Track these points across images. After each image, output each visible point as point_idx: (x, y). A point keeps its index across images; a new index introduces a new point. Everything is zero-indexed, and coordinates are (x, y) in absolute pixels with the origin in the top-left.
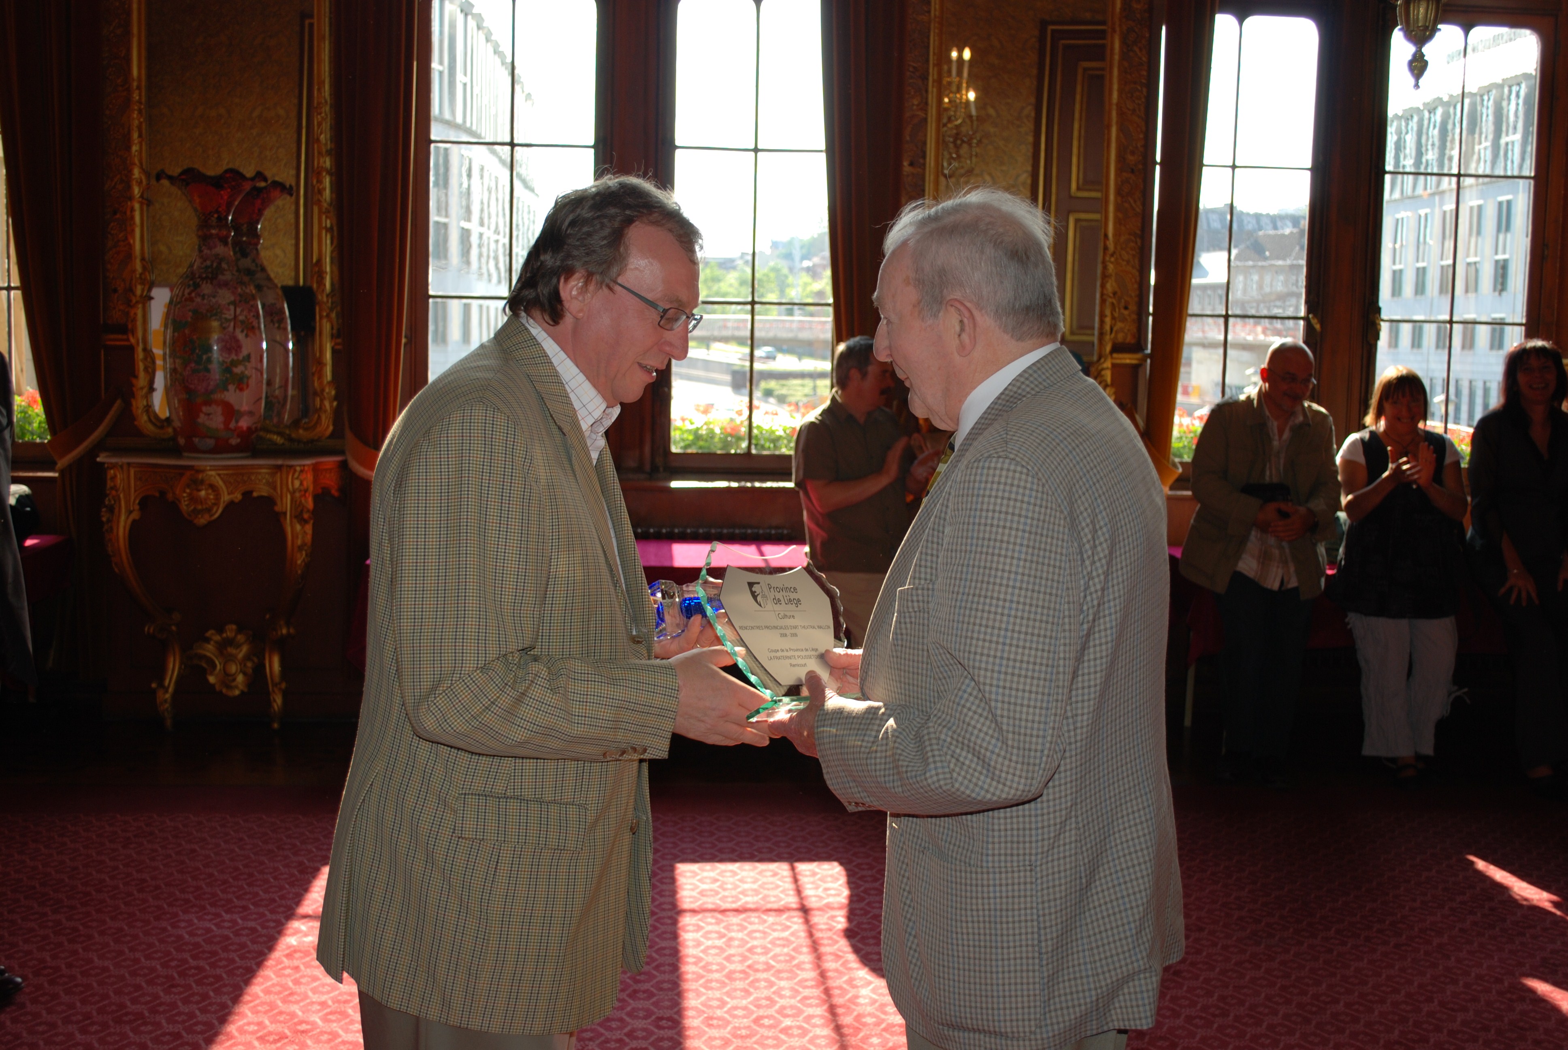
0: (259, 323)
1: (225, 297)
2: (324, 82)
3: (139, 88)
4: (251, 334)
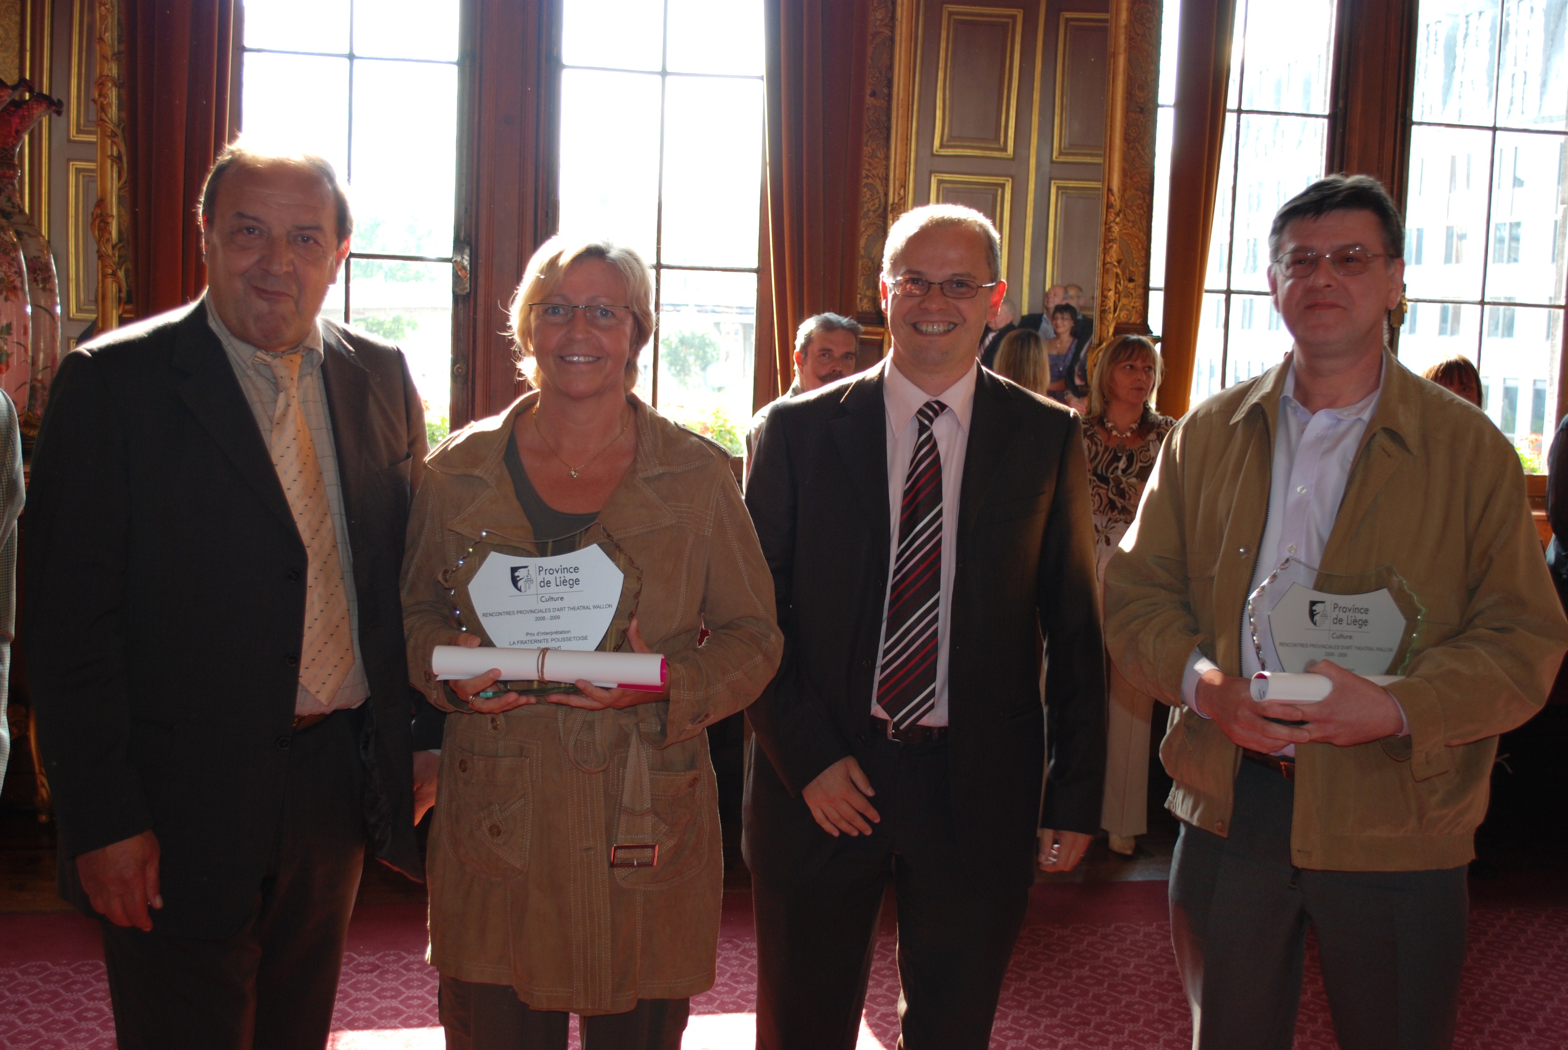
0: (22, 283)
4: (12, 297)
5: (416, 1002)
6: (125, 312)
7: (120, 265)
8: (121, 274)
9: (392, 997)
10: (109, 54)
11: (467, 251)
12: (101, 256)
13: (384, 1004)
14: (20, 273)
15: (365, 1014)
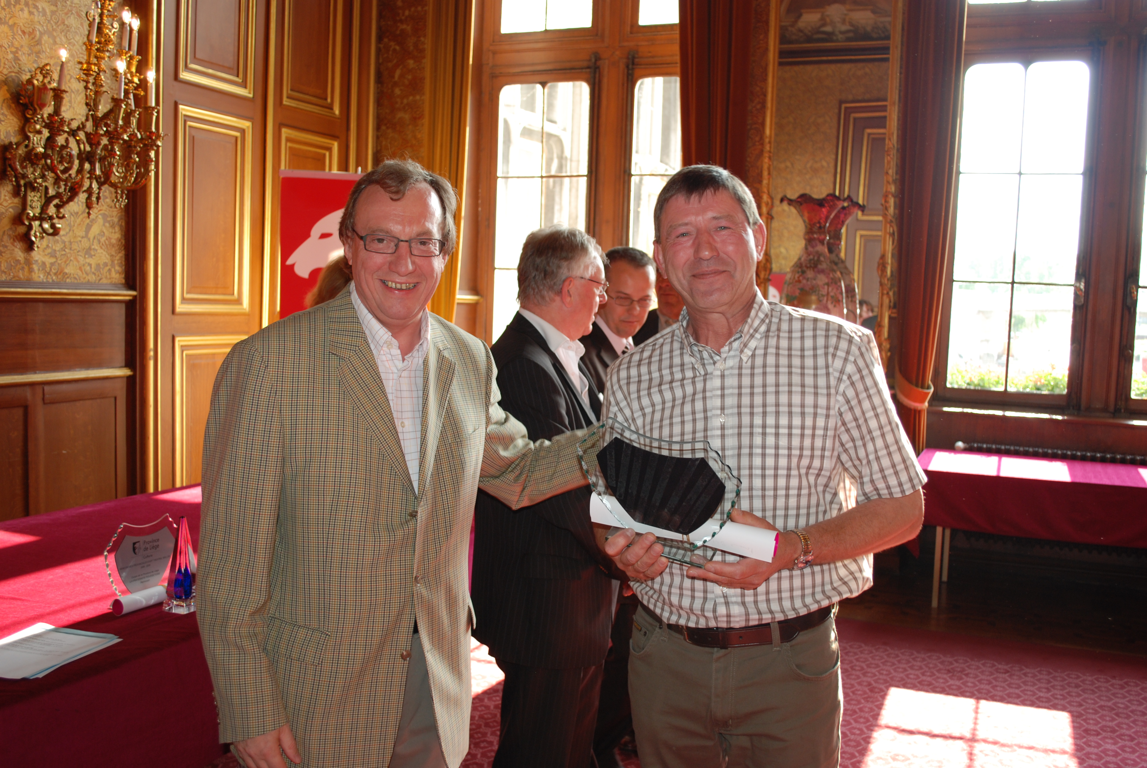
0: (843, 298)
1: (822, 280)
2: (893, 134)
3: (770, 142)
4: (837, 305)
5: (1029, 693)
6: (892, 313)
7: (890, 289)
8: (891, 293)
9: (1016, 688)
10: (891, 180)
11: (1083, 280)
12: (881, 284)
13: (1011, 690)
14: (842, 293)
15: (1000, 694)
